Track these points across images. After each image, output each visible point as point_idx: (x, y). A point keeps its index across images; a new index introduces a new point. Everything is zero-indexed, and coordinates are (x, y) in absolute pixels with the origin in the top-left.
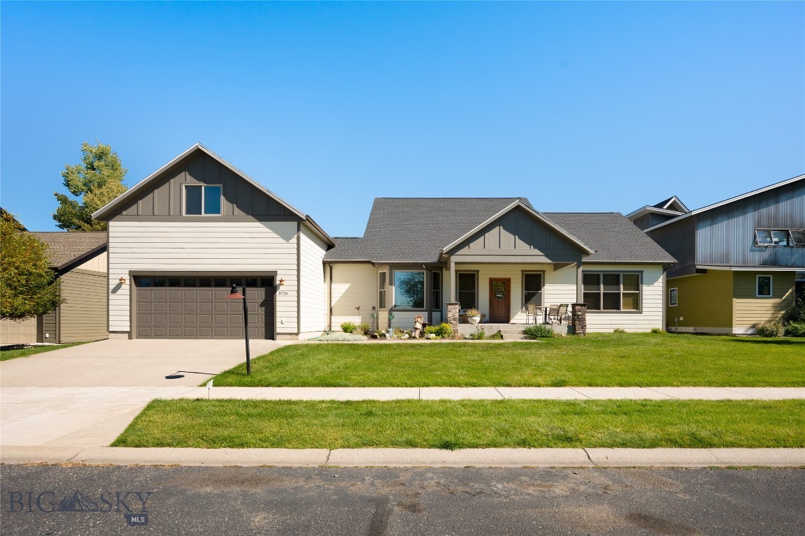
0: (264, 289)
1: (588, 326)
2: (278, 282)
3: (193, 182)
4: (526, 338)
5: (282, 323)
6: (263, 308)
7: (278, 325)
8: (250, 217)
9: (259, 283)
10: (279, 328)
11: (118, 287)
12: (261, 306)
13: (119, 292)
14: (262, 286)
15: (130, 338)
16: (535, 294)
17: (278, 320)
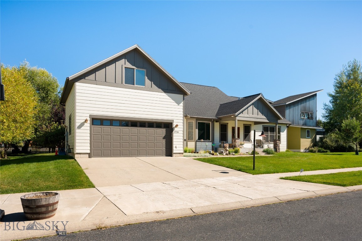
0: (165, 129)
1: (280, 149)
2: (174, 126)
3: (129, 65)
4: (266, 154)
5: (176, 148)
6: (165, 140)
7: (174, 148)
8: (160, 90)
9: (163, 126)
10: (175, 150)
11: (82, 125)
12: (164, 138)
13: (83, 128)
14: (164, 128)
15: (90, 157)
16: (248, 135)
17: (174, 146)
